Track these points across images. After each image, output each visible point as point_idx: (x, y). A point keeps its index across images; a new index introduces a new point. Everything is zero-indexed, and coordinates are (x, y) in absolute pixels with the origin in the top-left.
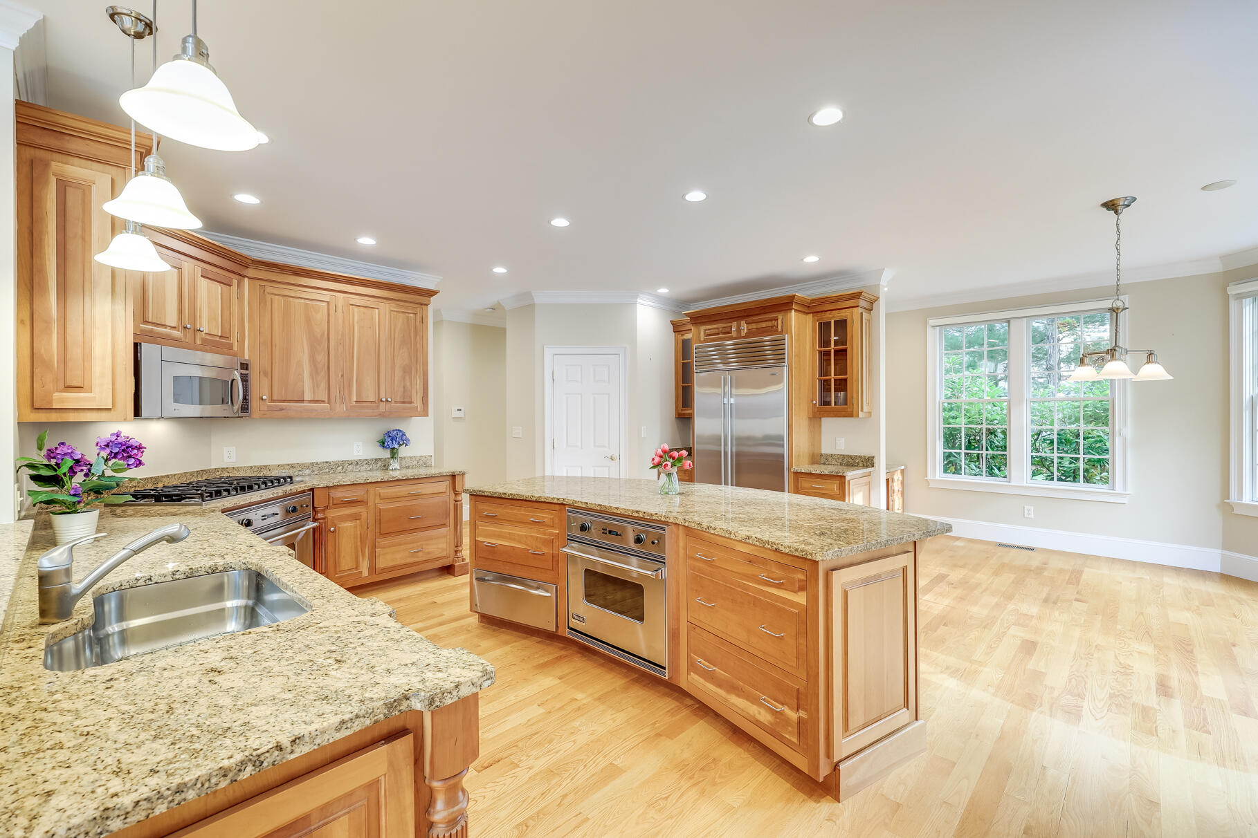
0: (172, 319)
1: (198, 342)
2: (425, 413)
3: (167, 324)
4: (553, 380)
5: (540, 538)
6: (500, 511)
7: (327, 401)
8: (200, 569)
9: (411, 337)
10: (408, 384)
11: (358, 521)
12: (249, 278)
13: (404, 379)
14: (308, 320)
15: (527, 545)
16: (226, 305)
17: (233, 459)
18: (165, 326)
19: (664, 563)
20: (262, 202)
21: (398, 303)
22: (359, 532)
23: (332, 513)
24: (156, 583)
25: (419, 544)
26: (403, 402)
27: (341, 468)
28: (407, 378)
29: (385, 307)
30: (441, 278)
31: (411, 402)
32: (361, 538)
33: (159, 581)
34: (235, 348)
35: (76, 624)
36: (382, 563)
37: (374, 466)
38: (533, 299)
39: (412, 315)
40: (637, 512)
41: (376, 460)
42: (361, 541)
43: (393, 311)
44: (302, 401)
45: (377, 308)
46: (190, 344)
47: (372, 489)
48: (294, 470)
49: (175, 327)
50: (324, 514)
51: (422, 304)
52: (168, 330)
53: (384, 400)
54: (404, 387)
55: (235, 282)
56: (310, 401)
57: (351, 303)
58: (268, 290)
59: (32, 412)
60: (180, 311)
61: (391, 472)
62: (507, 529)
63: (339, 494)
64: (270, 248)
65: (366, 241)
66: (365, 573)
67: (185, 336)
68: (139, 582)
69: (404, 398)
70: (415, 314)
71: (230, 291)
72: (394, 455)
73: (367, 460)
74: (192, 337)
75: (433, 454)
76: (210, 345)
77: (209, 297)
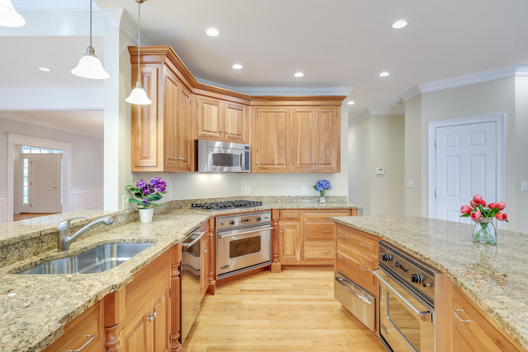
0: (214, 128)
1: (226, 138)
2: (339, 171)
3: (212, 131)
4: (436, 146)
5: (367, 259)
6: (348, 235)
7: (285, 164)
8: (142, 240)
9: (330, 126)
10: (328, 153)
11: (295, 230)
12: (251, 106)
13: (326, 151)
14: (276, 123)
15: (360, 262)
16: (240, 120)
17: (249, 193)
18: (212, 132)
19: (433, 307)
20: (243, 67)
21: (323, 107)
22: (295, 236)
23: (281, 223)
24: (127, 243)
25: (329, 248)
26: (325, 164)
27: (295, 200)
28: (328, 150)
29: (315, 110)
30: (353, 88)
31: (330, 164)
32: (296, 239)
33: (128, 242)
34: (244, 140)
35: (64, 254)
36: (307, 255)
37: (313, 200)
38: (420, 90)
39: (331, 113)
40: (417, 253)
41: (314, 197)
42: (296, 241)
43: (320, 112)
44: (273, 164)
45: (311, 112)
46: (223, 139)
47: (302, 212)
48: (274, 199)
49: (216, 132)
50: (278, 223)
51: (337, 106)
52: (213, 134)
53: (314, 163)
54: (326, 156)
55: (244, 109)
56: (277, 164)
57: (297, 111)
58: (259, 110)
59: (135, 168)
60: (219, 124)
61: (320, 204)
62: (350, 249)
63: (285, 214)
64: (260, 90)
65: (299, 75)
66: (299, 259)
67: (220, 136)
68: (121, 241)
69: (326, 162)
70: (333, 112)
71: (242, 113)
72: (322, 195)
73: (309, 197)
74: (224, 136)
75: (347, 195)
76: (232, 139)
77: (232, 117)
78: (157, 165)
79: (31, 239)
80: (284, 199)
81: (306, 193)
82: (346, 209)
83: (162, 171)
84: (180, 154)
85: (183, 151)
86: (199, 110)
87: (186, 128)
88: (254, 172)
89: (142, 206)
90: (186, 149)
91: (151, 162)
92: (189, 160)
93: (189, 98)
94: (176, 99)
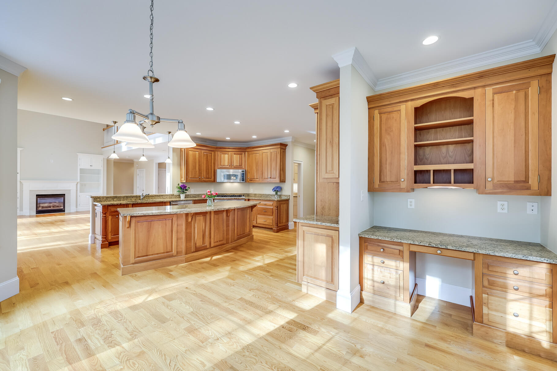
1: (233, 167)
9: (275, 159)
10: (275, 172)
12: (247, 152)
16: (241, 159)
18: (225, 165)
20: (230, 139)
21: (273, 149)
26: (274, 178)
34: (243, 167)
36: (258, 221)
41: (271, 194)
53: (269, 178)
54: (274, 174)
55: (243, 154)
56: (256, 178)
57: (263, 152)
58: (250, 153)
65: (254, 137)
66: (255, 223)
67: (229, 167)
71: (242, 156)
72: (276, 194)
74: (231, 166)
75: (290, 194)
76: (236, 168)
77: (236, 158)
78: (184, 180)
83: (185, 182)
84: (201, 175)
85: (205, 174)
86: (219, 157)
87: (208, 165)
88: (248, 182)
89: (181, 193)
90: (208, 173)
91: (183, 179)
92: (213, 177)
93: (212, 153)
94: (197, 156)
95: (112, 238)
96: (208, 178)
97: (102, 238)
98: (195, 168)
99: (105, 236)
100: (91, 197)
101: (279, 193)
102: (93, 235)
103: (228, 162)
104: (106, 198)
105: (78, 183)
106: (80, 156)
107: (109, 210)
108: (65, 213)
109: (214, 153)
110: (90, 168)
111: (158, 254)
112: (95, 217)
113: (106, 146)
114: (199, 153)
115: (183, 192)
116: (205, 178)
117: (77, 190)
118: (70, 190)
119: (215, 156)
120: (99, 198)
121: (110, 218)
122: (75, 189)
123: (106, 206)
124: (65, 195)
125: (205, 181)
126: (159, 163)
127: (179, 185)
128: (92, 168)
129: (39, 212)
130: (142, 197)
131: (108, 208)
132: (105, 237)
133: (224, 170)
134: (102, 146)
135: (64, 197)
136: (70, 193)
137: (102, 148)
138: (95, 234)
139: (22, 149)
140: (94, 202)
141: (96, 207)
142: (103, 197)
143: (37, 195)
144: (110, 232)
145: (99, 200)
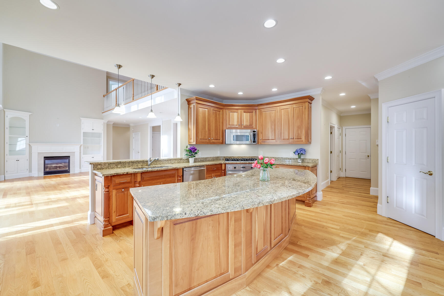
0: (235, 123)
1: (243, 127)
4: (388, 122)
7: (275, 139)
9: (301, 116)
10: (299, 132)
12: (258, 109)
16: (251, 118)
20: (243, 93)
21: (296, 104)
26: (298, 139)
28: (299, 130)
31: (301, 139)
34: (254, 127)
39: (301, 107)
43: (294, 107)
44: (269, 140)
51: (305, 102)
52: (235, 126)
53: (291, 138)
54: (298, 134)
55: (254, 111)
56: (271, 139)
57: (282, 109)
58: (262, 111)
59: (189, 143)
61: (297, 163)
65: (275, 90)
67: (239, 127)
69: (298, 137)
70: (303, 106)
71: (252, 114)
72: (300, 157)
73: (294, 158)
74: (241, 126)
75: (319, 159)
76: (246, 128)
77: (246, 117)
78: (194, 142)
79: (140, 162)
80: (279, 159)
81: (292, 156)
82: (302, 166)
83: (195, 144)
84: (211, 137)
85: (214, 135)
86: (227, 116)
87: (217, 125)
88: (259, 144)
89: (190, 157)
90: (217, 134)
91: (192, 140)
92: (221, 139)
93: (220, 111)
94: (207, 114)
95: (116, 219)
96: (217, 140)
97: (105, 221)
98: (205, 128)
99: (109, 218)
100: (90, 164)
101: (302, 157)
102: (93, 213)
103: (238, 121)
104: (109, 164)
105: (81, 145)
106: (83, 120)
107: (113, 183)
108: (69, 174)
109: (223, 111)
110: (91, 131)
111: (207, 281)
112: (95, 190)
113: (106, 111)
114: (208, 111)
115: (192, 156)
116: (214, 139)
117: (80, 152)
118: (75, 152)
119: (223, 114)
120: (100, 164)
121: (114, 192)
122: (79, 151)
123: (110, 178)
124: (69, 157)
125: (214, 143)
126: (153, 127)
127: (187, 147)
128: (94, 131)
129: (46, 173)
130: (150, 163)
131: (111, 179)
132: (109, 220)
133: (234, 131)
134: (103, 112)
135: (69, 159)
136: (75, 155)
137: (102, 113)
138: (95, 212)
139: (31, 113)
140: (94, 170)
141: (96, 177)
142: (105, 164)
143: (45, 157)
144: (114, 212)
145: (99, 167)
